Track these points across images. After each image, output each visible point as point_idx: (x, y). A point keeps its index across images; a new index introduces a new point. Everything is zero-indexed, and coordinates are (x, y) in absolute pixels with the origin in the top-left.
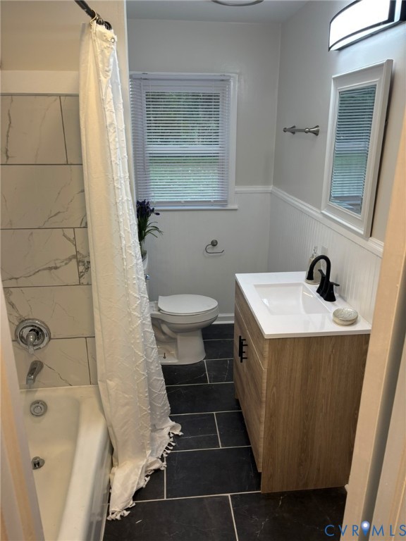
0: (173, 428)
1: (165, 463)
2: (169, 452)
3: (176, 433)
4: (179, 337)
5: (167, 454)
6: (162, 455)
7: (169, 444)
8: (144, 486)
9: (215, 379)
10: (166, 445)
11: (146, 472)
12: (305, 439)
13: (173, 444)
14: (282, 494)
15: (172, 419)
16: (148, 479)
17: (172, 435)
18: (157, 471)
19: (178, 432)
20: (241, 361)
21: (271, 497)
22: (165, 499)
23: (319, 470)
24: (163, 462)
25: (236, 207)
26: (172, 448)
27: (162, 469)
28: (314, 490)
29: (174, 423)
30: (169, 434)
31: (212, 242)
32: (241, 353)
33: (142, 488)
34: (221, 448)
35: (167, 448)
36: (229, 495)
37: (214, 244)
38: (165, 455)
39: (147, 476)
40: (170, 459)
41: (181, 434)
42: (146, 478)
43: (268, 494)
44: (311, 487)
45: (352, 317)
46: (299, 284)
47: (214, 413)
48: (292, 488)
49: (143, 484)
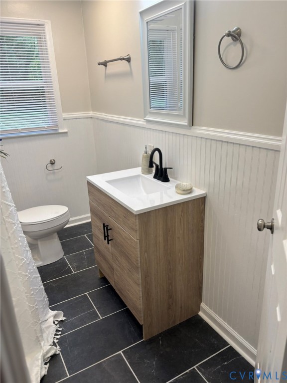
0: (55, 316)
1: (58, 347)
2: (58, 337)
3: (59, 320)
4: (39, 243)
5: (57, 339)
6: (54, 341)
7: (57, 331)
8: (46, 373)
9: (78, 268)
10: (55, 332)
11: (44, 361)
12: (171, 288)
13: (60, 329)
14: (160, 335)
15: (52, 309)
16: (47, 366)
17: (56, 322)
18: (54, 357)
19: (62, 318)
20: (108, 243)
21: (152, 341)
22: (69, 376)
23: (181, 308)
24: (57, 347)
25: (66, 130)
26: (60, 333)
27: (58, 353)
28: (180, 324)
29: (56, 312)
30: (54, 323)
31: (51, 161)
32: (106, 237)
33: (45, 375)
34: (101, 318)
35: (56, 335)
36: (121, 352)
37: (52, 163)
38: (56, 341)
39: (46, 364)
40: (61, 342)
41: (64, 319)
42: (46, 366)
43: (149, 339)
44: (178, 322)
45: (189, 187)
46: (137, 177)
47: (86, 293)
48: (165, 329)
49: (44, 372)
